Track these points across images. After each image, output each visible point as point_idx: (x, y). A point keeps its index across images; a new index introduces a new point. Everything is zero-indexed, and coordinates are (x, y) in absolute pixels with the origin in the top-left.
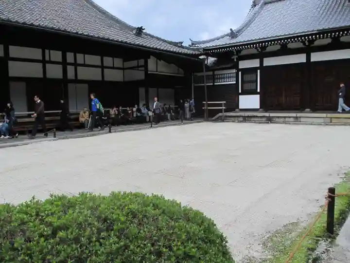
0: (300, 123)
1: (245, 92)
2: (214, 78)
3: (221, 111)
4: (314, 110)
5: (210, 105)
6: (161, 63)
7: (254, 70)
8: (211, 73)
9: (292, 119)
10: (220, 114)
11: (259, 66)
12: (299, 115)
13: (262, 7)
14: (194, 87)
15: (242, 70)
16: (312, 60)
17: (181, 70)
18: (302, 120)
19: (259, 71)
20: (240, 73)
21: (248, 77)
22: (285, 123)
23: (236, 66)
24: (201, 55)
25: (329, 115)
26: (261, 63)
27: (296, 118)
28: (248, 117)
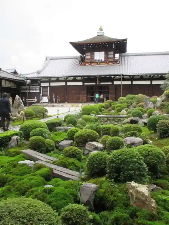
0: (64, 107)
1: (43, 96)
2: (30, 89)
3: (34, 103)
4: (68, 102)
5: (29, 101)
6: (7, 82)
7: (47, 87)
8: (29, 87)
9: (61, 106)
10: (34, 104)
11: (49, 85)
12: (63, 104)
13: (49, 61)
14: (21, 93)
15: (42, 87)
16: (67, 85)
17: (15, 86)
18: (64, 106)
19: (49, 87)
20: (41, 88)
21: (45, 90)
22: (58, 107)
23: (39, 85)
24: (25, 80)
25: (72, 104)
26: (50, 84)
27: (62, 105)
28: (45, 105)
